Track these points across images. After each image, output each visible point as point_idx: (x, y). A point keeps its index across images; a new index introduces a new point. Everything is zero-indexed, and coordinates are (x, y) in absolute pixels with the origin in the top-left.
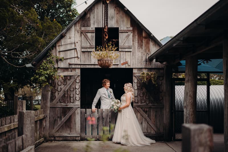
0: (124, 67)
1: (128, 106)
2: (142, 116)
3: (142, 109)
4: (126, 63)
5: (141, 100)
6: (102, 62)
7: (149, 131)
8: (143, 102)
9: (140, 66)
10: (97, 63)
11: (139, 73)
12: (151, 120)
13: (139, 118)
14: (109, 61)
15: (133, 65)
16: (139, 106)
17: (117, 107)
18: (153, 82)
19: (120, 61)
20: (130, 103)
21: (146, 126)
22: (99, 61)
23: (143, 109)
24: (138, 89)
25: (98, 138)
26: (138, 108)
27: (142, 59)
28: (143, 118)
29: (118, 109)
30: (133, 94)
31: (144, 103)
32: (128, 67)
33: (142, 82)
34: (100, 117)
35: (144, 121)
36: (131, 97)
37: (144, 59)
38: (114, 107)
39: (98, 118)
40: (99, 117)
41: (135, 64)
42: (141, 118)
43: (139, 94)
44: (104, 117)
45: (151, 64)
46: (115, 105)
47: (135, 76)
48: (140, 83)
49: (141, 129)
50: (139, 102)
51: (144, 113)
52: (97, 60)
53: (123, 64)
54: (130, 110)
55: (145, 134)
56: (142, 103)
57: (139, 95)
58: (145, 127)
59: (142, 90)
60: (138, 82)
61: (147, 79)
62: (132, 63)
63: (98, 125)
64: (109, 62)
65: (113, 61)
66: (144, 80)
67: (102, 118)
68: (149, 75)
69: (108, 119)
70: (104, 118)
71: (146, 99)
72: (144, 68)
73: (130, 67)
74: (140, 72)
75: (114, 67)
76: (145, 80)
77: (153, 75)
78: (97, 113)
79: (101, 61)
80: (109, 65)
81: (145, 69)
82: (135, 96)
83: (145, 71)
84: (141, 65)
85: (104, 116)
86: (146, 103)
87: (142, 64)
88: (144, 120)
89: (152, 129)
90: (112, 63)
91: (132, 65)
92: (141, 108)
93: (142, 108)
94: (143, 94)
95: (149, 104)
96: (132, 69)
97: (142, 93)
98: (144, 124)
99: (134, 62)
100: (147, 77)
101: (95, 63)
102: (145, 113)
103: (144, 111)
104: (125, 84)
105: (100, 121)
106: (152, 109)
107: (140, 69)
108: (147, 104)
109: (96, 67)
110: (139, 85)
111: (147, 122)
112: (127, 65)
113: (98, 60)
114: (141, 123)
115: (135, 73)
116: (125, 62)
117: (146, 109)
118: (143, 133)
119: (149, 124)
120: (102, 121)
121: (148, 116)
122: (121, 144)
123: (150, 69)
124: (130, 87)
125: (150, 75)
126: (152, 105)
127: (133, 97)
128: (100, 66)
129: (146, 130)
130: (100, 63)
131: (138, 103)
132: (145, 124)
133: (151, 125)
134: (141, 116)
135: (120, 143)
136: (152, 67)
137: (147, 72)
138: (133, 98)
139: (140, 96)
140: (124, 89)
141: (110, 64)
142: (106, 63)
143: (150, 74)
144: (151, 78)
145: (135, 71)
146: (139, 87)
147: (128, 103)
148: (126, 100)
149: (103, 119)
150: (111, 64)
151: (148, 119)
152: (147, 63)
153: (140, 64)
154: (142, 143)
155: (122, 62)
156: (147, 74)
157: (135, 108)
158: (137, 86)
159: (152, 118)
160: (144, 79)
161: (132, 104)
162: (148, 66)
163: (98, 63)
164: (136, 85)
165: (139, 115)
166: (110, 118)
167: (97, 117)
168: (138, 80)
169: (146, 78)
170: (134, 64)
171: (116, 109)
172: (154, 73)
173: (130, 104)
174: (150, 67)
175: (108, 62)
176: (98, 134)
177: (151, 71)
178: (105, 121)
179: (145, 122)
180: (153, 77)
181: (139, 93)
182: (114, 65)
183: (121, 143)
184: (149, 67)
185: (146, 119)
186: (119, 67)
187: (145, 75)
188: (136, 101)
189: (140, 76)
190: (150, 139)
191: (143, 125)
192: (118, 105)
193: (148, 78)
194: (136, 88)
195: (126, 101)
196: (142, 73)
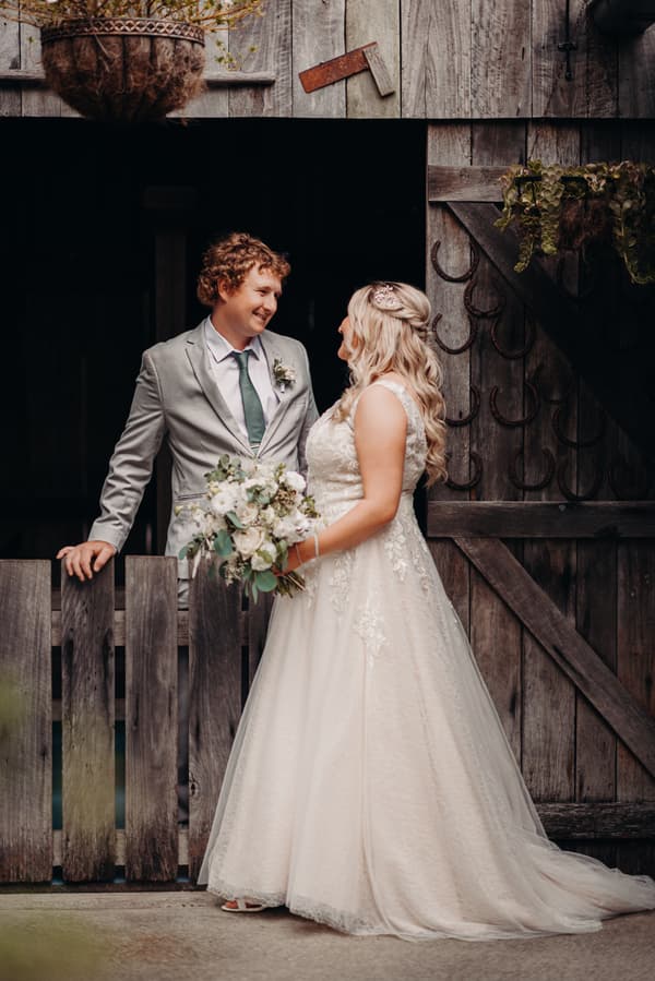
0: (326, 105)
1: (376, 528)
2: (523, 628)
3: (519, 556)
4: (355, 65)
5: (511, 464)
6: (88, 52)
7: (595, 783)
8: (530, 480)
9: (493, 104)
10: (33, 68)
11: (489, 176)
12: (614, 670)
13: (485, 645)
14: (165, 47)
15: (425, 85)
16: (483, 526)
17: (276, 541)
18: (630, 265)
19: (287, 46)
20: (401, 491)
21: (562, 737)
22: (60, 47)
23: (532, 551)
24: (476, 344)
25: (57, 861)
26: (483, 544)
27: (520, 28)
28: (529, 645)
29: (276, 568)
30: (428, 402)
31: (537, 489)
32: (368, 110)
33: (519, 267)
34: (78, 644)
35: (544, 676)
36: (408, 431)
37: (541, 23)
38: (248, 544)
39: (56, 651)
40: (70, 644)
41: (453, 76)
42: (514, 649)
43: (493, 400)
44: (117, 641)
45: (614, 80)
46: (257, 523)
47: (444, 206)
48: (498, 283)
49: (509, 767)
50: (492, 481)
51: (543, 594)
52: (36, 33)
53: (323, 76)
54: (403, 564)
55: (553, 809)
56: (516, 489)
57: (485, 408)
58: (549, 741)
59: (524, 358)
60: (474, 265)
61: (566, 237)
62: (414, 66)
63: (57, 728)
64: (166, 50)
65: (210, 51)
66: (540, 253)
67: (97, 648)
68: (589, 195)
69: (168, 662)
70: (120, 651)
71: (563, 444)
72: (537, 122)
73: (391, 111)
74: (497, 165)
75: (221, 107)
76: (548, 247)
77: (631, 195)
78: (47, 602)
79: (71, 39)
80: (171, 91)
81: (550, 134)
82: (450, 424)
83: (550, 157)
84: (515, 92)
85: (117, 630)
86: (566, 493)
87: (526, 75)
88: (536, 664)
89: (623, 763)
90: (196, 69)
91: (412, 90)
92: (505, 541)
93: (517, 546)
94: (535, 392)
95: (592, 496)
96: (412, 133)
97: (517, 392)
98: (536, 710)
99: (439, 63)
100: (571, 216)
101: (15, 65)
102: (554, 596)
103: (541, 573)
104: (359, 298)
105: (80, 687)
106: (621, 552)
107: (499, 134)
108: (574, 502)
109: (33, 106)
110: (485, 303)
111: (578, 693)
112: (358, 86)
113: (49, 37)
114: (513, 706)
115: (446, 179)
116: (339, 52)
117: (557, 560)
118: (536, 800)
119: (599, 715)
120: (95, 680)
121: (584, 630)
122: (296, 917)
123: (599, 136)
124: (398, 325)
125: (600, 196)
126: (626, 511)
127: (434, 428)
128: (70, 100)
129: (559, 775)
130: (63, 64)
131: (474, 488)
132: (547, 714)
133: (615, 716)
134: (512, 626)
135: (280, 912)
136: (626, 115)
137: (574, 159)
138: (430, 442)
139: (500, 421)
140: (340, 338)
141: (178, 82)
142: (126, 66)
143: (597, 184)
144: (611, 225)
145: (444, 154)
146: (486, 325)
147: (384, 489)
148: (358, 458)
149: (112, 662)
150: (190, 78)
151: (581, 657)
152: (579, 68)
153: (495, 84)
154: (510, 909)
155: (307, 59)
156: (565, 180)
157: (451, 540)
158: (472, 314)
159: (622, 647)
160: (539, 241)
161: (422, 497)
162: (580, 95)
163: (47, 61)
164: (459, 300)
165: (488, 611)
166: (183, 651)
167: (49, 639)
168: (475, 247)
169: (563, 230)
170: (438, 81)
171: (258, 564)
172: (642, 167)
173: (407, 505)
174: (608, 111)
175: (153, 55)
176: (57, 823)
177: (615, 157)
178: (137, 686)
179: (551, 689)
180: (629, 217)
181: (494, 382)
182: (215, 86)
183: (293, 908)
184: (600, 107)
185: (558, 662)
186: (274, 106)
187: (549, 195)
188: (464, 475)
189: (500, 205)
190: (601, 866)
191: (532, 721)
192: (284, 527)
193: (579, 228)
194: (457, 331)
195: (358, 471)
196: (522, 171)
